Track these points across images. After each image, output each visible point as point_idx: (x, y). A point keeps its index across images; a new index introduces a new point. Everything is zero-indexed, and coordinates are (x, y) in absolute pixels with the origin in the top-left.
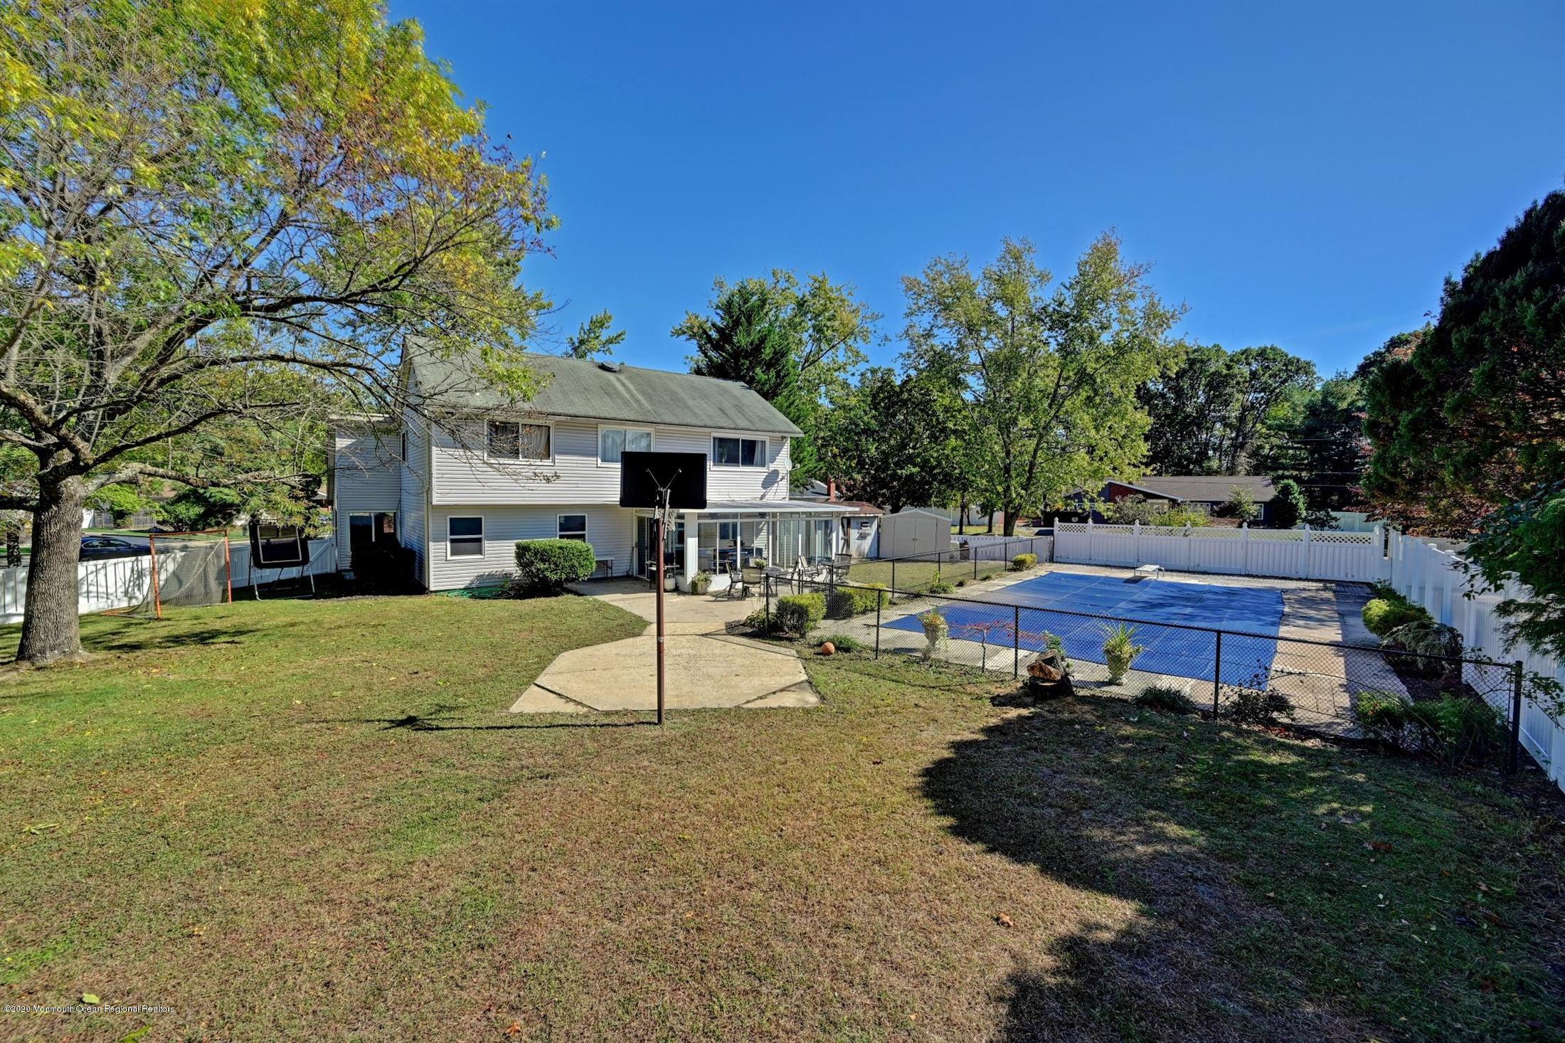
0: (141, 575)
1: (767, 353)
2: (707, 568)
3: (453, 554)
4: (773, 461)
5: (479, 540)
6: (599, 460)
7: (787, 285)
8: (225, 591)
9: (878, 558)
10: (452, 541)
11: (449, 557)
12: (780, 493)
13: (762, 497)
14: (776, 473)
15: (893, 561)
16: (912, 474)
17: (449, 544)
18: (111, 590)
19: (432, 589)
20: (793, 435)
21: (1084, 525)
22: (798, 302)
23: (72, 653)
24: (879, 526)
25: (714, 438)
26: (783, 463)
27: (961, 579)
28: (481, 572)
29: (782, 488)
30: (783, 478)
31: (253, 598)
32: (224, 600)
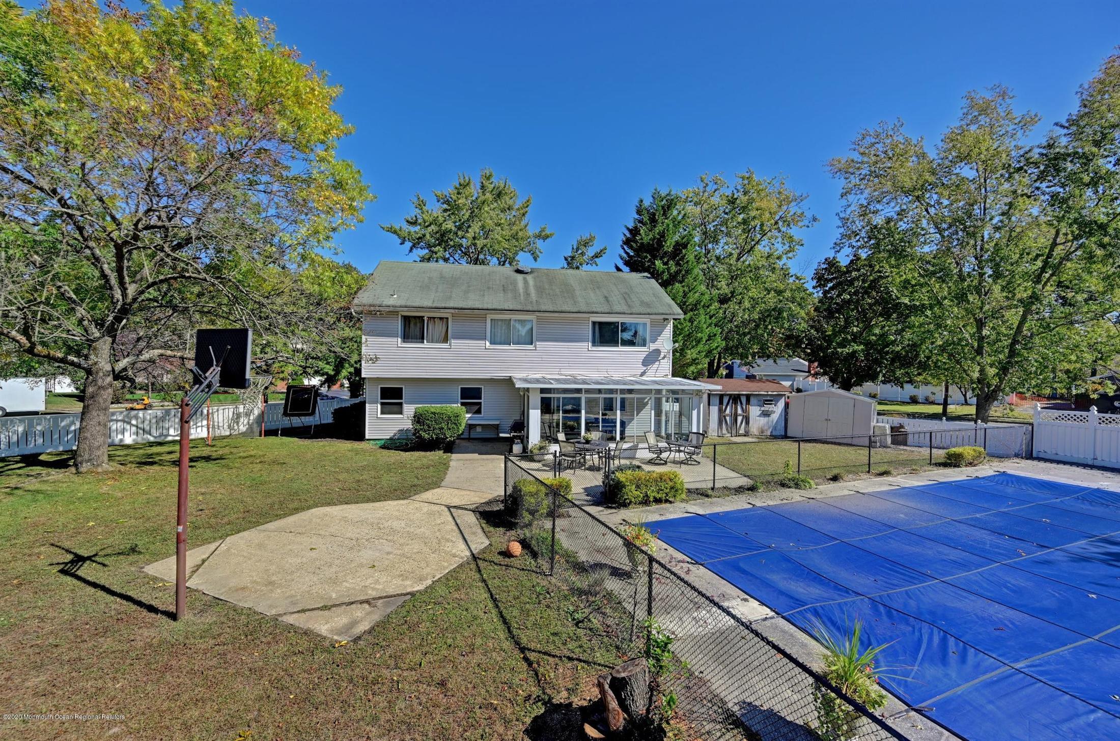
0: (238, 416)
1: (669, 246)
2: (548, 437)
3: (382, 413)
4: (654, 340)
5: (401, 404)
6: (488, 344)
7: (715, 187)
8: (261, 432)
9: (785, 437)
10: (382, 404)
11: (379, 416)
12: (662, 371)
13: (642, 375)
14: (658, 352)
15: (798, 441)
16: (854, 352)
17: (379, 406)
18: (221, 424)
19: (367, 437)
20: (676, 317)
21: (1084, 414)
22: (729, 201)
23: (98, 465)
24: (787, 405)
25: (594, 323)
26: (665, 343)
27: (835, 472)
28: (401, 427)
29: (666, 366)
30: (664, 358)
31: (277, 435)
32: (260, 436)
